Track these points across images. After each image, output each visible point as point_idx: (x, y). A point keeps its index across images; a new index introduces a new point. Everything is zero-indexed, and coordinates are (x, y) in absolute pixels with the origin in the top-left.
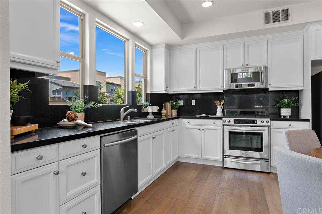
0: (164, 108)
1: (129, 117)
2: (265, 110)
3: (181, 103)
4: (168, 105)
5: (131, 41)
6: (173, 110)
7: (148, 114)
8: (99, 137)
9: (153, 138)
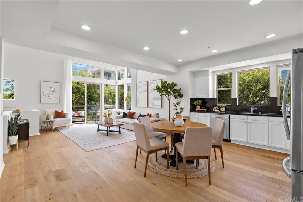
8: (209, 114)
9: (246, 122)
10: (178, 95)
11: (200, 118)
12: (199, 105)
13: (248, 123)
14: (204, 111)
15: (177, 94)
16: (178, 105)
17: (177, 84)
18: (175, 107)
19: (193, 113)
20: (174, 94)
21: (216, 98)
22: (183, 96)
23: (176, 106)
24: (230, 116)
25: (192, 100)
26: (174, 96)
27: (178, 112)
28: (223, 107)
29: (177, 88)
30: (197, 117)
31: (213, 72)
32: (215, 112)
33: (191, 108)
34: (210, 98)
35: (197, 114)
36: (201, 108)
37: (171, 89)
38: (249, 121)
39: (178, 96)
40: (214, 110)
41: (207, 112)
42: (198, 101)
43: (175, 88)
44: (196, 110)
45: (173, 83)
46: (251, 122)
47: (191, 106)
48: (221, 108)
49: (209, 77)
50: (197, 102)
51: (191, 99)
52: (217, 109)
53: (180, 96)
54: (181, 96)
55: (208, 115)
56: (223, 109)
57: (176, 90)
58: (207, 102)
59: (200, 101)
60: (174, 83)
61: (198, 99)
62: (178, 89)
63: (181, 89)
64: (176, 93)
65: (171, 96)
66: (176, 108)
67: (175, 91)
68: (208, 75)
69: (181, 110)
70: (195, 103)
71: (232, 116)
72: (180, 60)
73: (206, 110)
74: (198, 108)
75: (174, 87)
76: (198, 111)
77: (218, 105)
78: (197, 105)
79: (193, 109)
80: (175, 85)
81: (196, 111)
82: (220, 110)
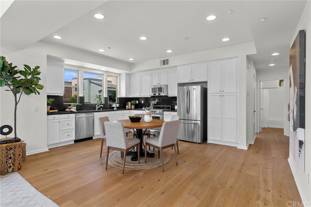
0: (127, 105)
1: (101, 109)
2: (170, 106)
3: (137, 102)
4: (129, 103)
5: (104, 75)
6: (132, 106)
7: (114, 107)
8: (75, 114)
19: (51, 117)
24: (94, 113)
30: (59, 120)
73: (57, 111)
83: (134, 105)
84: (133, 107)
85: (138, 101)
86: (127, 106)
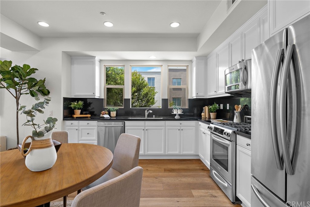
0: (203, 111)
1: (154, 116)
4: (206, 108)
6: (211, 113)
8: (97, 121)
9: (143, 130)
10: (39, 90)
11: (82, 129)
12: (79, 109)
13: (146, 131)
14: (87, 117)
15: (37, 88)
16: (40, 111)
17: (37, 69)
18: (29, 118)
19: (68, 123)
20: (28, 88)
21: (103, 98)
22: (49, 92)
23: (32, 116)
24: (125, 122)
25: (68, 101)
26: (28, 92)
27: (38, 130)
28: (114, 110)
29: (36, 76)
30: (77, 128)
31: (101, 61)
32: (103, 119)
33: (65, 114)
34: (96, 97)
35: (75, 122)
36: (81, 113)
37: (21, 78)
38: (146, 128)
39: (38, 93)
40: (101, 115)
41: (92, 119)
42: (78, 102)
43: (32, 76)
44: (75, 116)
45: (26, 66)
46: (149, 129)
47: (65, 111)
48: (111, 112)
49: (95, 67)
50: (76, 103)
51: (65, 99)
52: (106, 114)
53: (43, 92)
54: (45, 92)
55: (94, 123)
56: (114, 114)
57: (33, 81)
58: (90, 104)
59: (81, 103)
60: (29, 66)
61: (77, 100)
62: (38, 80)
63: (45, 80)
64: (34, 86)
65: (22, 91)
66: (32, 120)
67: (32, 83)
68: (93, 63)
69: (48, 125)
70: (72, 106)
71: (127, 123)
72: (44, 24)
73: (89, 116)
74: (78, 113)
75: (29, 74)
76: (76, 117)
77: (107, 107)
78: (75, 108)
79: (69, 114)
80: (33, 71)
81: (74, 118)
82: (109, 114)
83: (215, 112)
84: (212, 115)
85: (222, 105)
86: (203, 114)
